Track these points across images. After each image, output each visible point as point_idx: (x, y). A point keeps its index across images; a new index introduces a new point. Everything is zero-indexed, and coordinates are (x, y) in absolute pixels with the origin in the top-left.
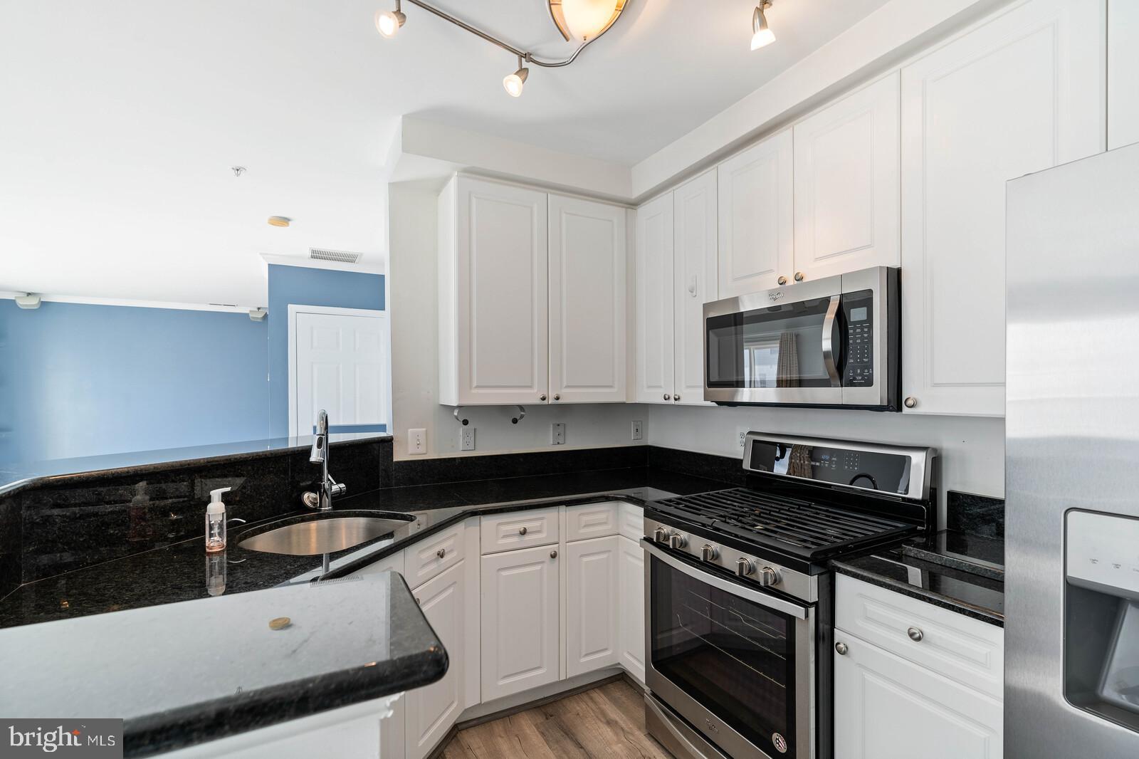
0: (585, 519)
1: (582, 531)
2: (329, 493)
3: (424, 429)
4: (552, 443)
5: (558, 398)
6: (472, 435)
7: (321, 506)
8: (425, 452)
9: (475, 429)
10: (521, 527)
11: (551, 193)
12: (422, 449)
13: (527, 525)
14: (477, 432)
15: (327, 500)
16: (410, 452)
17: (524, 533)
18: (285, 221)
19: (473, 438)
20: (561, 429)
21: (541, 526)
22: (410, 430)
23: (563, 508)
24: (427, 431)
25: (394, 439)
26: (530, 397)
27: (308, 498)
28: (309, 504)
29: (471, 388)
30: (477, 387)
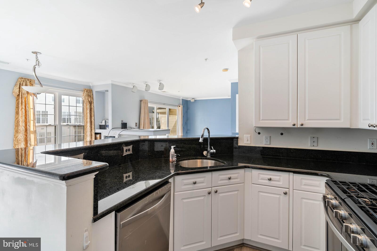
0: (304, 182)
1: (303, 187)
2: (210, 153)
3: (250, 135)
4: (310, 145)
5: (302, 125)
6: (269, 139)
7: (207, 156)
8: (250, 143)
9: (270, 136)
10: (269, 177)
11: (299, 33)
12: (249, 142)
13: (272, 177)
14: (271, 138)
15: (209, 154)
16: (244, 143)
17: (270, 180)
18: (226, 70)
19: (269, 140)
20: (315, 140)
21: (279, 179)
22: (244, 135)
23: (291, 174)
24: (251, 136)
25: (239, 138)
26: (288, 124)
27: (205, 153)
28: (205, 155)
29: (259, 120)
30: (262, 120)
